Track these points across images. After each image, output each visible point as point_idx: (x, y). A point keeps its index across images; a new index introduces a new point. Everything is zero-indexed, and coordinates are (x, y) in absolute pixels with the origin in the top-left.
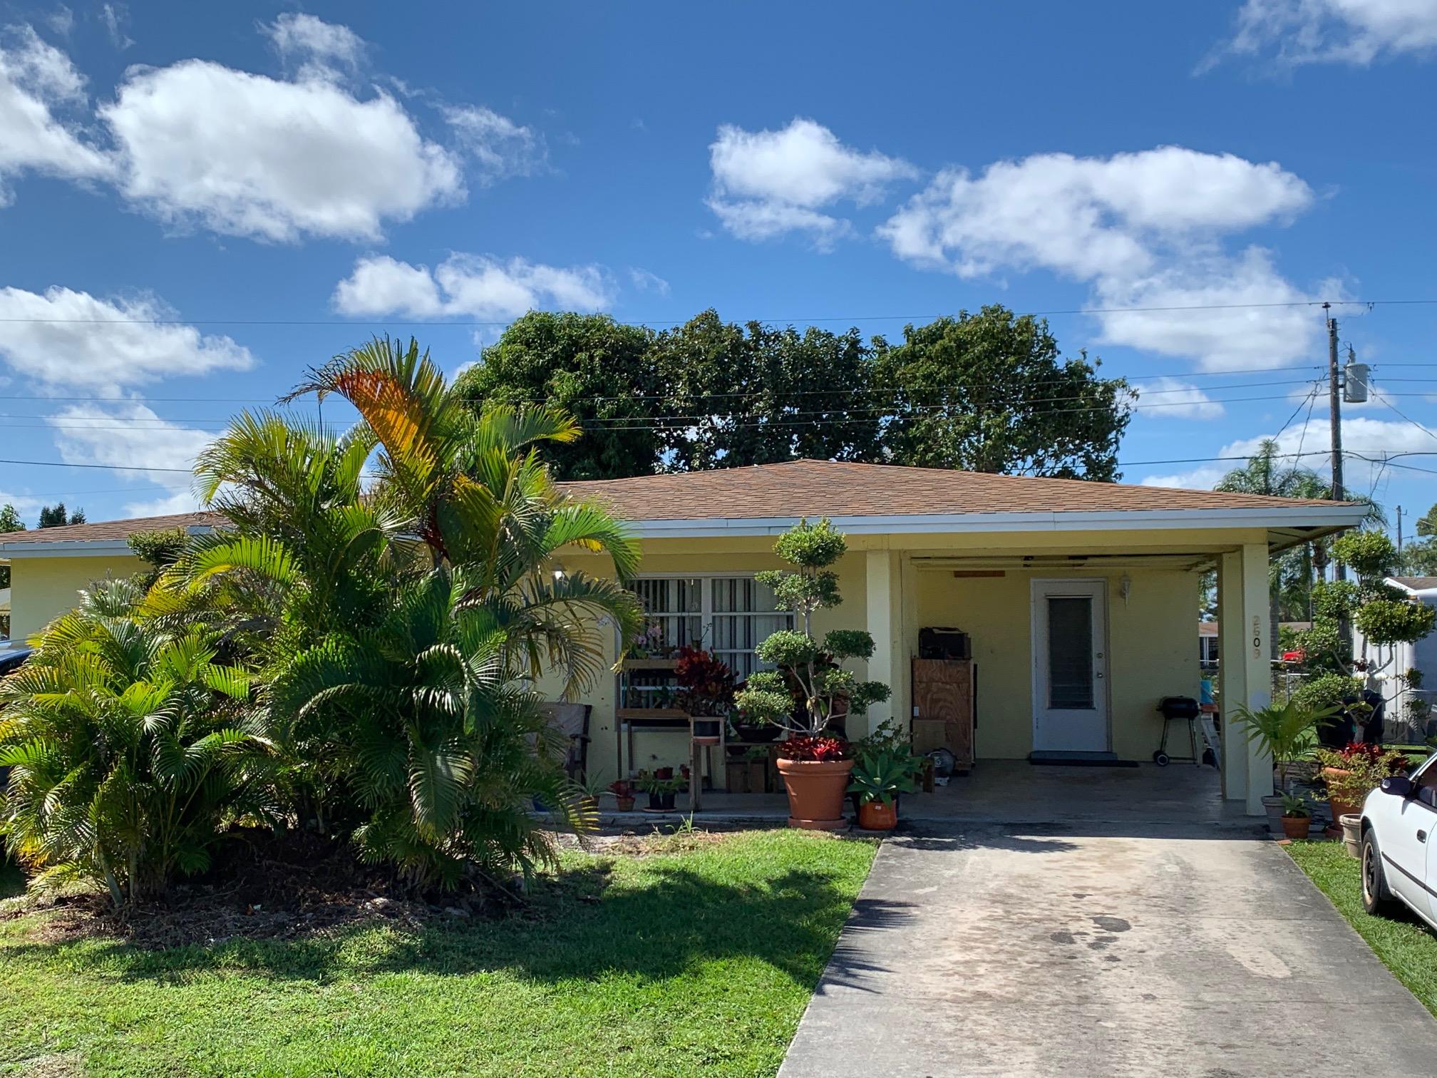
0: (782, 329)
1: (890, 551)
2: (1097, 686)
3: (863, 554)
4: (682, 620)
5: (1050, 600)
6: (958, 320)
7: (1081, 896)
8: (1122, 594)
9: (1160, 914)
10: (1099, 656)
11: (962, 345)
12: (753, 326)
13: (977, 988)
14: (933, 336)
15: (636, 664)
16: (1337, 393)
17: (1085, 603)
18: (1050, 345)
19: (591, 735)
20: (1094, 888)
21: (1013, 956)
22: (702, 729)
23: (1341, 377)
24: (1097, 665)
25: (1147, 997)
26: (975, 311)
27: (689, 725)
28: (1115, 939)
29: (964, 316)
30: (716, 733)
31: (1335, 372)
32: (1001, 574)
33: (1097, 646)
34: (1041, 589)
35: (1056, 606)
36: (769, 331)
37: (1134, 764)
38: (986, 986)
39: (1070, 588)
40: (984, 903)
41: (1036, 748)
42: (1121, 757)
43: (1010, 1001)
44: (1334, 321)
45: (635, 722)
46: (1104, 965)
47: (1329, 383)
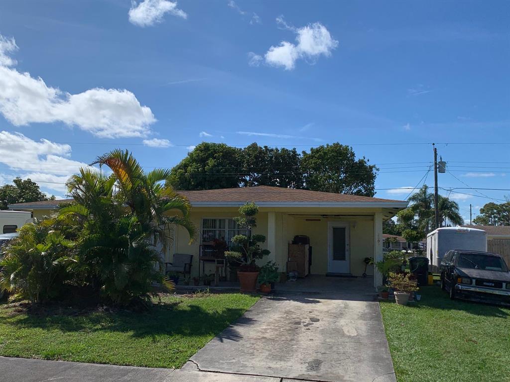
0: (274, 148)
1: (275, 212)
2: (347, 253)
3: (267, 213)
4: (220, 231)
5: (334, 228)
6: (326, 146)
7: (311, 312)
8: (354, 227)
9: (331, 318)
10: (348, 245)
11: (325, 153)
12: (266, 147)
13: (264, 336)
14: (318, 151)
15: (205, 243)
16: (437, 170)
17: (344, 229)
18: (353, 155)
19: (193, 264)
20: (316, 310)
21: (280, 327)
22: (219, 262)
23: (438, 165)
24: (347, 247)
25: (310, 340)
26: (331, 144)
27: (215, 261)
28: (313, 324)
29: (328, 145)
30: (223, 264)
31: (436, 164)
32: (320, 220)
33: (347, 242)
34: (331, 224)
35: (335, 229)
36: (270, 149)
37: (356, 277)
38: (267, 335)
39: (340, 225)
40: (282, 313)
41: (329, 271)
42: (353, 275)
43: (271, 339)
44: (436, 148)
45: (204, 260)
46: (305, 331)
47: (434, 167)
